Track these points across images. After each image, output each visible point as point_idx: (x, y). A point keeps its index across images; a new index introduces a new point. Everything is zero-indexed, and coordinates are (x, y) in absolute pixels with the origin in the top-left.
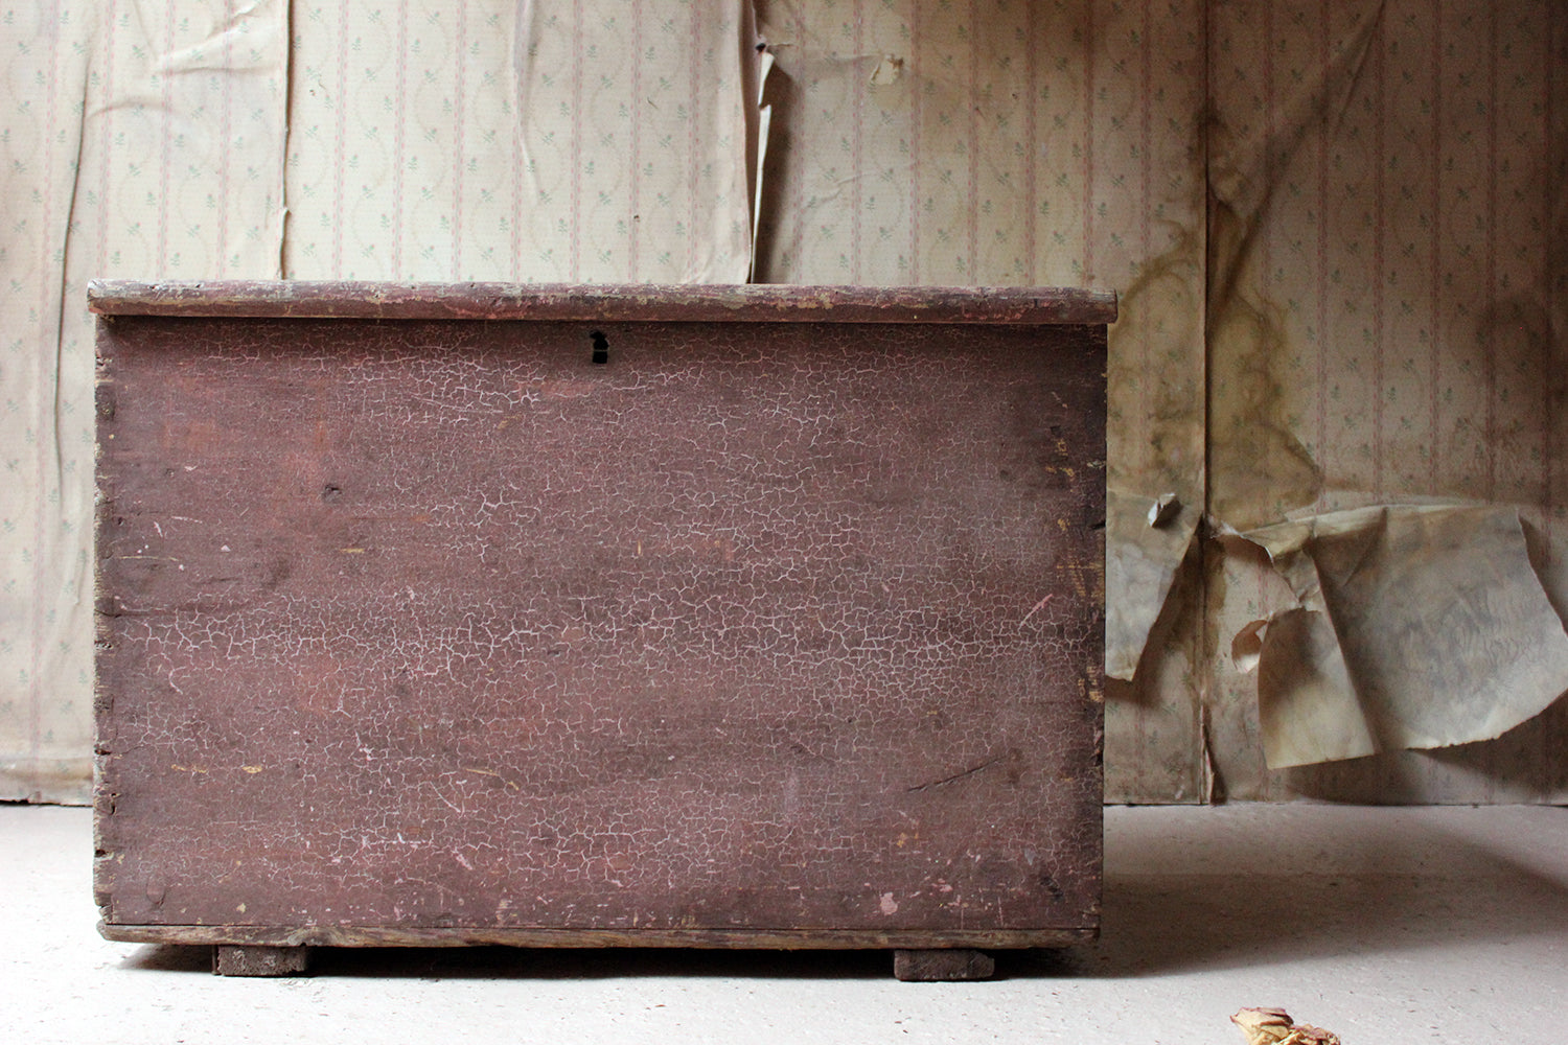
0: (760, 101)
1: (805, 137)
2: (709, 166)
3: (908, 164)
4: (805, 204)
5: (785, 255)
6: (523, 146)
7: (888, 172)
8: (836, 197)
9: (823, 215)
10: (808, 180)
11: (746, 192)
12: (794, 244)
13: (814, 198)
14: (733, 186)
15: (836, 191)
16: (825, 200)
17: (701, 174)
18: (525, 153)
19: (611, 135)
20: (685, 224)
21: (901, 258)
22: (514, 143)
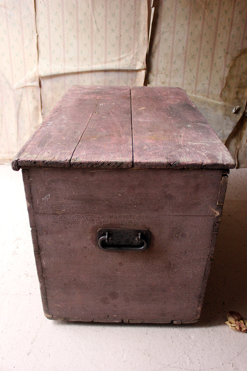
0: (152, 6)
1: (162, 15)
2: (138, 22)
3: (187, 23)
4: (161, 33)
5: (156, 46)
6: (93, 17)
7: (182, 25)
8: (169, 31)
9: (165, 36)
10: (163, 26)
11: (147, 30)
12: (158, 43)
13: (164, 31)
14: (144, 28)
15: (169, 29)
16: (166, 32)
17: (136, 24)
18: (93, 19)
19: (114, 14)
20: (132, 37)
21: (183, 47)
22: (91, 16)
